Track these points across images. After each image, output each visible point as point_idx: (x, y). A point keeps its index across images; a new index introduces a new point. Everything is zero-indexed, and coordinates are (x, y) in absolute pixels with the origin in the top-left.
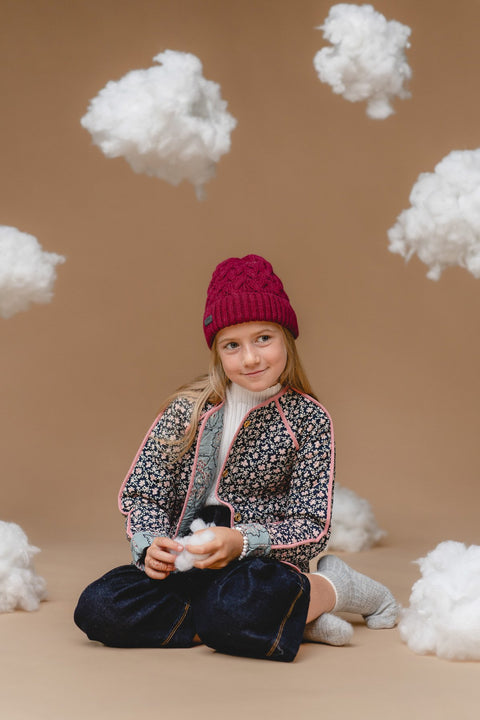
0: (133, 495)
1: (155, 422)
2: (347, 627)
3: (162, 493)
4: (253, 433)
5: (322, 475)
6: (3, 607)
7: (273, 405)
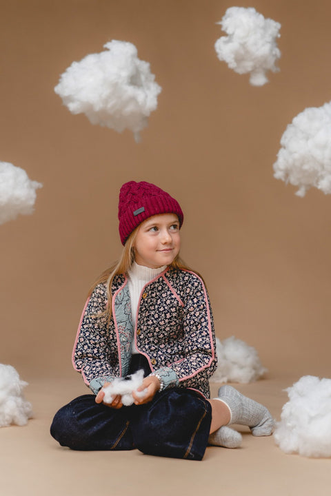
0: (82, 357)
1: (86, 304)
2: (238, 436)
3: (101, 351)
4: (151, 301)
5: (203, 320)
6: (2, 423)
7: (161, 279)
